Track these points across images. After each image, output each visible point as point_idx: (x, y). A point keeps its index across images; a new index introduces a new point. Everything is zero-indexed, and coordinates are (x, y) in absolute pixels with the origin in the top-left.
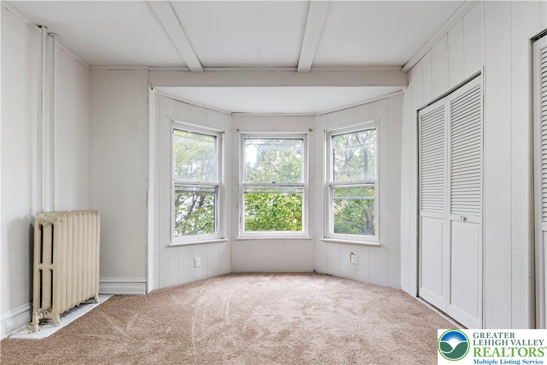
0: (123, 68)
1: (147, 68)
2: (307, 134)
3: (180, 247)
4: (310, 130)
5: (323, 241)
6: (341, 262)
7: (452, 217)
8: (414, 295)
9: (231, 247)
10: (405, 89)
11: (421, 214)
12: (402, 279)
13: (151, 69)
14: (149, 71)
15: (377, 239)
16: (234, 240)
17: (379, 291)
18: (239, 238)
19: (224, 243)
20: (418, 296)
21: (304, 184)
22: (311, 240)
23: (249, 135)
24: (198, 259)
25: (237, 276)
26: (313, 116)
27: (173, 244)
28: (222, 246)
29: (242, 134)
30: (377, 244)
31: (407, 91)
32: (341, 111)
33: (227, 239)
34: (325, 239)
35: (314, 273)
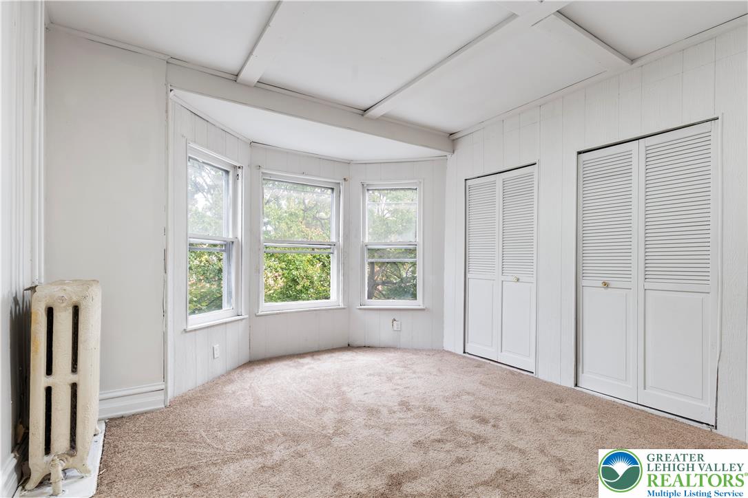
0: (132, 48)
1: (166, 58)
2: (339, 183)
3: (197, 332)
4: (345, 179)
5: (360, 309)
6: (381, 329)
7: (503, 278)
8: (461, 352)
9: (250, 327)
10: (450, 156)
11: (468, 276)
12: (445, 339)
13: (171, 61)
14: (167, 62)
15: (421, 303)
16: (254, 316)
17: (431, 354)
18: (260, 313)
19: (244, 321)
20: (464, 352)
21: (336, 243)
22: (346, 309)
23: (271, 175)
24: (216, 346)
25: (262, 364)
26: (348, 163)
27: (190, 327)
28: (241, 325)
29: (262, 173)
30: (422, 307)
31: (452, 159)
32: (382, 164)
33: (247, 316)
34: (363, 307)
35: (349, 347)
